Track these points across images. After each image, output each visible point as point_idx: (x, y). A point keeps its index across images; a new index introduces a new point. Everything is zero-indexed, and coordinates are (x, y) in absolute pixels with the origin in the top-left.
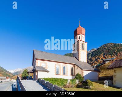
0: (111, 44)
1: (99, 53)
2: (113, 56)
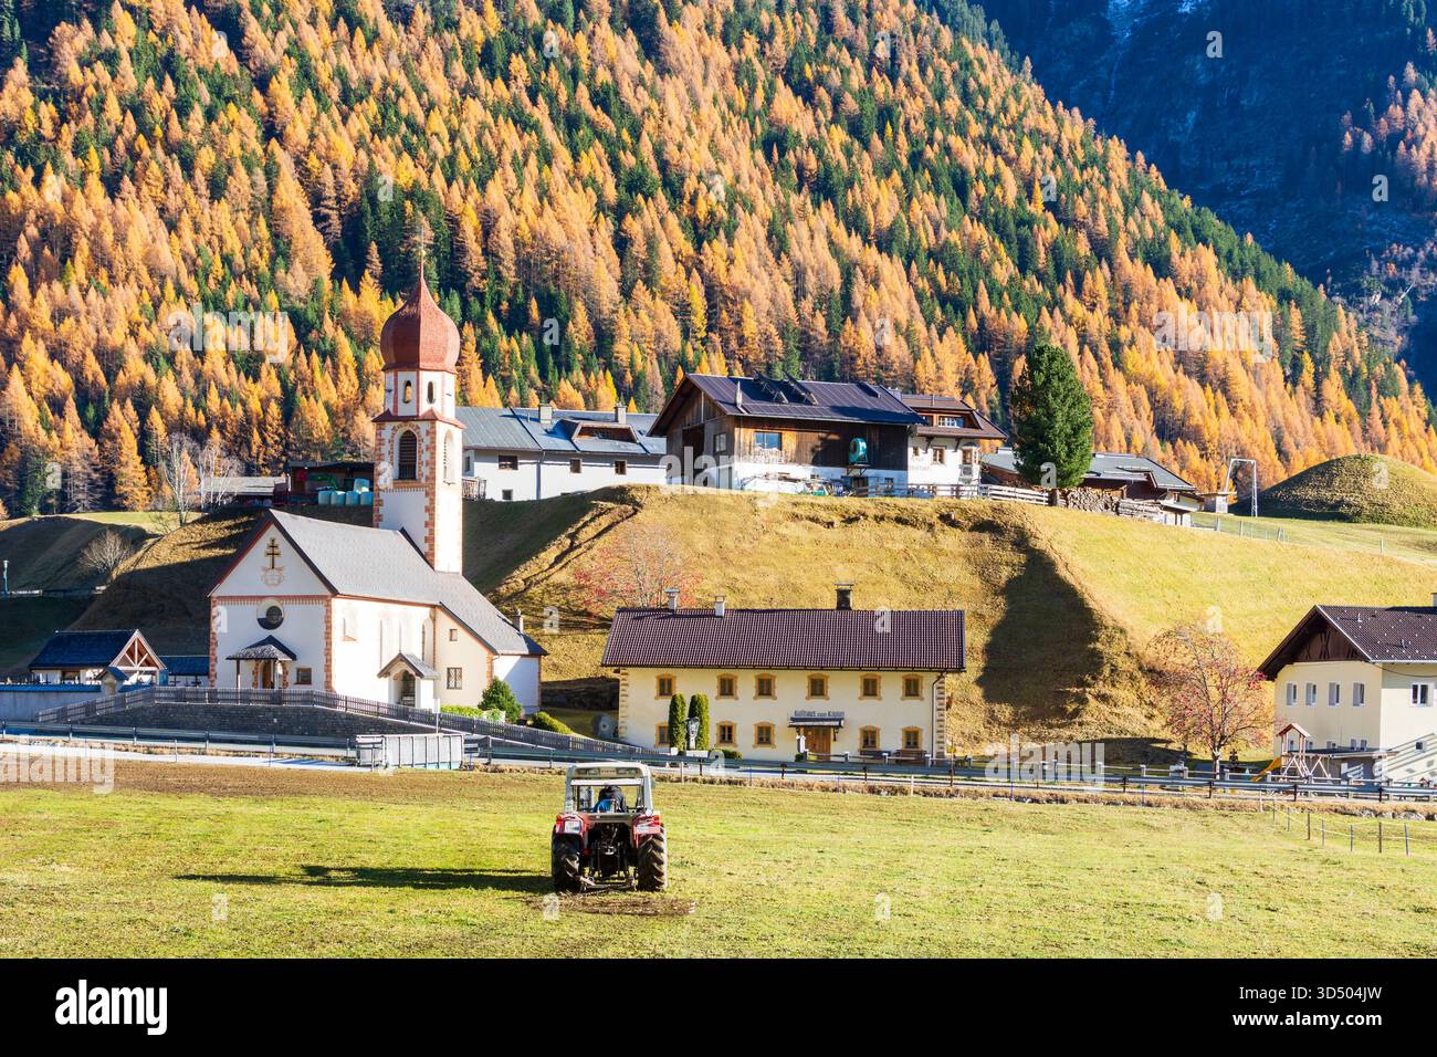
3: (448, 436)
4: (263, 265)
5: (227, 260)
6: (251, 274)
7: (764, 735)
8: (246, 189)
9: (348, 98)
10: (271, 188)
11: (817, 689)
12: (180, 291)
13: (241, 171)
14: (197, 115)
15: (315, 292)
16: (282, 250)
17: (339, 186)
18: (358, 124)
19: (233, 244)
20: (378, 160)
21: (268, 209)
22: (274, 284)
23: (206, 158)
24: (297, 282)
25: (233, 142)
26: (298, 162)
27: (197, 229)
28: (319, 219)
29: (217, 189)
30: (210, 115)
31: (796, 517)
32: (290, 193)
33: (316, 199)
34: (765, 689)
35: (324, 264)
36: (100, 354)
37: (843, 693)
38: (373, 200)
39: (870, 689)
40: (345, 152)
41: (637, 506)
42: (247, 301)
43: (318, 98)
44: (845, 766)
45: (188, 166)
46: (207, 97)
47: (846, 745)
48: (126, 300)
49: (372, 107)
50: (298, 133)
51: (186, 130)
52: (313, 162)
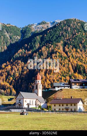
0: (77, 23)
1: (55, 38)
2: (79, 50)
3: (40, 85)
4: (67, 72)
5: (64, 72)
6: (67, 73)
7: (63, 109)
8: (66, 66)
9: (76, 58)
10: (69, 66)
11: (67, 105)
12: (60, 75)
13: (66, 65)
14: (63, 60)
15: (72, 74)
16: (69, 71)
17: (74, 65)
18: (77, 60)
19: (65, 70)
20: (78, 63)
21: (68, 68)
22: (68, 74)
23: (63, 64)
24: (70, 73)
25: (66, 62)
26: (71, 63)
27: (62, 69)
28: (73, 68)
29: (64, 66)
30: (64, 60)
31: (76, 91)
32: (70, 66)
33: (72, 66)
34: (63, 105)
35: (73, 72)
36: (53, 80)
37: (69, 106)
38: (77, 66)
39: (71, 105)
40: (75, 62)
41: (62, 90)
42: (66, 75)
43: (73, 58)
44: (70, 112)
45: (62, 65)
46: (64, 59)
47: (70, 110)
48: (55, 76)
49: (78, 58)
50: (71, 61)
51: (62, 61)
52: (72, 63)
